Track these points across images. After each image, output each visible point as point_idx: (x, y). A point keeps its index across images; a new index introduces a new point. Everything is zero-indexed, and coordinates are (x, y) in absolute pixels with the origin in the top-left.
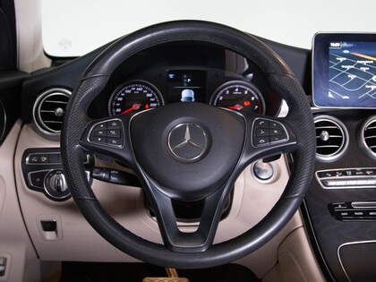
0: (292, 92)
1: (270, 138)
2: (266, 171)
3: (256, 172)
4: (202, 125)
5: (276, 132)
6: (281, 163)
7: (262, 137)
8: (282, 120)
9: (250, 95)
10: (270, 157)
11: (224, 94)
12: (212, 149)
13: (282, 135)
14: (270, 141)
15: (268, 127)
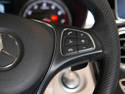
0: (98, 4)
1: (77, 47)
2: (73, 81)
3: (64, 82)
4: (14, 35)
5: (83, 41)
6: (87, 72)
7: (71, 46)
8: (88, 30)
9: (57, 9)
10: (77, 65)
11: (32, 9)
12: (24, 57)
13: (89, 45)
14: (78, 50)
15: (76, 37)
